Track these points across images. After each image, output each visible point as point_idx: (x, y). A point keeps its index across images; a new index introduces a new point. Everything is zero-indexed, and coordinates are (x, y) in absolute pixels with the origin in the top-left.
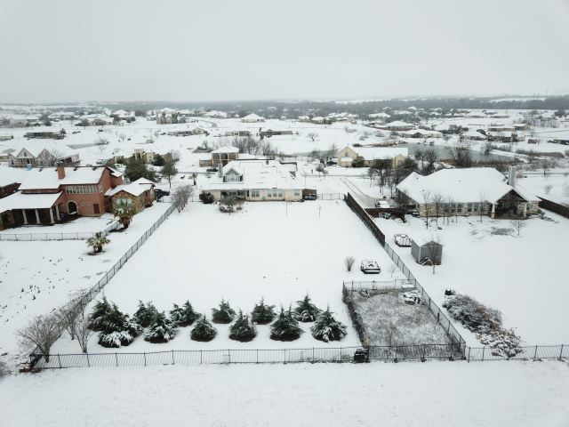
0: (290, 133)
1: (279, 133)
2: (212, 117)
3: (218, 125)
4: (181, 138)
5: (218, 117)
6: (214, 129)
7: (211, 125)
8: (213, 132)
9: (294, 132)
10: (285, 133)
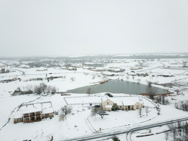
0: (62, 77)
1: (56, 78)
2: (23, 68)
3: (26, 73)
4: (5, 83)
5: (26, 68)
6: (24, 76)
7: (22, 73)
8: (23, 78)
9: (63, 77)
10: (59, 77)
